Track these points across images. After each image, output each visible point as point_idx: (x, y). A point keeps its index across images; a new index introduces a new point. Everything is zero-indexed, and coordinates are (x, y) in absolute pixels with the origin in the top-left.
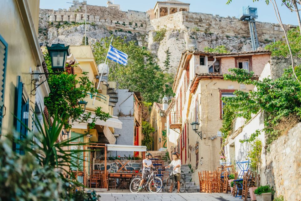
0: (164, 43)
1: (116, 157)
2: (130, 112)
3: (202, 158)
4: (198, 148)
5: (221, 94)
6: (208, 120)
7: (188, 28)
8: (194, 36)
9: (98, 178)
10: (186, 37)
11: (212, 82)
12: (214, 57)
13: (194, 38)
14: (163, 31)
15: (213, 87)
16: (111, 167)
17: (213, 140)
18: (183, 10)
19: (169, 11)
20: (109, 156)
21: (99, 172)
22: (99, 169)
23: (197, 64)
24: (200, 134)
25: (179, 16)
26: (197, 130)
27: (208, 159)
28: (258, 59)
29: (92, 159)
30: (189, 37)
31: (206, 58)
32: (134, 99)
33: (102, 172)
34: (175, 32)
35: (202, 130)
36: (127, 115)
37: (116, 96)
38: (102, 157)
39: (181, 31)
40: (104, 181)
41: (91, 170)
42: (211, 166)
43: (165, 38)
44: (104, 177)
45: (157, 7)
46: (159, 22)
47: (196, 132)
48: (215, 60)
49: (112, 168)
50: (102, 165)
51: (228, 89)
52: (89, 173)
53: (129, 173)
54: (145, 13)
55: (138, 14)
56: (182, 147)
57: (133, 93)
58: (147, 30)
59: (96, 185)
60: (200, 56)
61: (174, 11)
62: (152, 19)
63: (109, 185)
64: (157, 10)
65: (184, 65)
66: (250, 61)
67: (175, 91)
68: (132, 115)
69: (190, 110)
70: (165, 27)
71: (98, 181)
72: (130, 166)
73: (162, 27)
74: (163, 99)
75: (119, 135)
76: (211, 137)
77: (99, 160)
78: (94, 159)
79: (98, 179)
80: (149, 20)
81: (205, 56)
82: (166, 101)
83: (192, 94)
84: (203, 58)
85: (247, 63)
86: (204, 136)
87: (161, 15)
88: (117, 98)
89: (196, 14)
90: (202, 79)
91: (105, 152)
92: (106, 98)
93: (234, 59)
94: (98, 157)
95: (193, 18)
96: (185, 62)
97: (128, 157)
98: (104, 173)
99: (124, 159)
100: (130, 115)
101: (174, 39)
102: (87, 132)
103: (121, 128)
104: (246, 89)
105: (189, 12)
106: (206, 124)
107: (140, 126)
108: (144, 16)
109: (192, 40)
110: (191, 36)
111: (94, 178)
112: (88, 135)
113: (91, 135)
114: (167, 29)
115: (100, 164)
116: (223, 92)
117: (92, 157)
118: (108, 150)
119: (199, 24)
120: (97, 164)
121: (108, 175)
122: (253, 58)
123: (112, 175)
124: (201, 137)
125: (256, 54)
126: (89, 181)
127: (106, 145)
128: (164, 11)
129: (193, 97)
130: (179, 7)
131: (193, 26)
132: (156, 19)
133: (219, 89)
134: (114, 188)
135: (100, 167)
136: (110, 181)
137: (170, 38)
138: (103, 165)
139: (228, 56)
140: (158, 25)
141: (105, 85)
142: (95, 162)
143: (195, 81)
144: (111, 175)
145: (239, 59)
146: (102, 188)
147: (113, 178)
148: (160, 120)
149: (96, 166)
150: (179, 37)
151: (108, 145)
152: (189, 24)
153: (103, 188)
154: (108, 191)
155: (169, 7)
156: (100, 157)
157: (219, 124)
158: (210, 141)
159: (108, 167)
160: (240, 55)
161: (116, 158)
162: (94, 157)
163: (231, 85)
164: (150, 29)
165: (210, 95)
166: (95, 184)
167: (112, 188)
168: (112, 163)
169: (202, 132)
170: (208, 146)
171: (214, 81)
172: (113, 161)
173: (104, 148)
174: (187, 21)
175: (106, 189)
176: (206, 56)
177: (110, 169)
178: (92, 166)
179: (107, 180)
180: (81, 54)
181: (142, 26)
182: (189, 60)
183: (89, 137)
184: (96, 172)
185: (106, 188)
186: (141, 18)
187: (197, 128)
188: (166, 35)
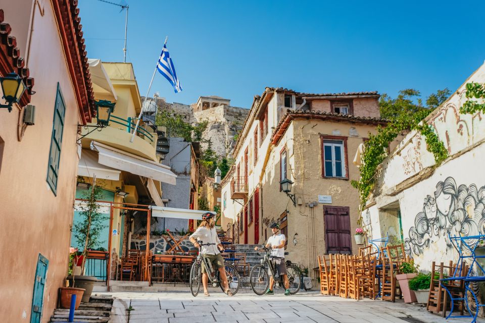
0: (206, 134)
1: (164, 231)
2: (186, 169)
3: (296, 234)
4: (287, 219)
5: (323, 142)
6: (305, 178)
7: (228, 121)
8: (234, 128)
9: (135, 262)
10: (227, 128)
11: (309, 124)
12: (303, 98)
13: (233, 130)
14: (205, 123)
15: (311, 131)
16: (155, 246)
17: (312, 207)
18: (225, 105)
19: (211, 105)
20: (153, 230)
21: (136, 253)
22: (138, 248)
23: (281, 105)
24: (293, 198)
25: (220, 110)
26: (290, 191)
27: (305, 236)
28: (361, 104)
29: (128, 233)
30: (229, 129)
31: (294, 98)
32: (191, 153)
33: (141, 253)
34: (217, 124)
35: (296, 192)
36: (181, 174)
37: (166, 144)
38: (143, 231)
39: (222, 123)
40: (145, 268)
41: (124, 250)
42: (310, 247)
43: (207, 129)
44: (145, 262)
45: (200, 102)
46: (202, 115)
47: (288, 195)
48: (305, 101)
49: (157, 246)
50: (141, 243)
51: (333, 135)
52: (121, 253)
53: (187, 255)
54: (189, 106)
55: (182, 106)
56: (248, 223)
57: (190, 143)
58: (191, 122)
59: (131, 274)
60: (286, 95)
61: (215, 105)
62: (195, 112)
63: (154, 275)
64: (200, 104)
65: (258, 112)
66: (350, 107)
67: (236, 156)
68: (188, 173)
69: (266, 170)
70: (207, 120)
71: (135, 267)
72: (183, 245)
73: (205, 119)
74: (216, 171)
75: (169, 200)
76: (309, 203)
77: (138, 235)
78: (131, 234)
79: (134, 264)
80: (193, 113)
81: (291, 96)
82: (219, 173)
83: (273, 145)
84: (289, 98)
85: (346, 108)
86: (300, 202)
87: (203, 109)
88: (167, 147)
89: (236, 108)
90: (295, 119)
91: (149, 219)
92: (152, 137)
93: (329, 103)
94: (136, 230)
95: (233, 112)
96: (260, 107)
97: (181, 231)
98: (144, 255)
99: (174, 234)
100: (185, 173)
101: (215, 130)
102: (121, 188)
103: (175, 184)
104: (357, 136)
105: (229, 107)
106: (301, 184)
107: (196, 191)
108: (188, 109)
109: (231, 132)
110: (231, 129)
111: (130, 262)
112: (121, 193)
113: (127, 193)
114: (209, 121)
115: (139, 241)
116: (325, 138)
117: (128, 230)
118: (153, 215)
119: (239, 118)
120: (135, 241)
121: (151, 258)
122: (354, 103)
123: (159, 259)
124: (295, 203)
125: (360, 96)
126: (120, 266)
127: (150, 207)
128: (206, 106)
129: (273, 151)
130: (220, 102)
131: (233, 119)
132: (199, 112)
133: (319, 133)
134: (161, 281)
135: (139, 245)
136: (154, 268)
137: (211, 129)
138: (143, 242)
139: (322, 97)
140: (200, 117)
141: (151, 126)
142: (132, 238)
143: (283, 123)
144: (157, 259)
145: (337, 103)
146: (139, 280)
147: (159, 262)
148: (212, 193)
149: (132, 244)
150: (220, 129)
151: (153, 207)
152: (229, 118)
153: (142, 281)
154: (150, 286)
155: (211, 101)
156: (140, 231)
157: (320, 185)
158: (308, 209)
159: (152, 246)
160: (338, 97)
161: (164, 233)
162: (131, 231)
163: (336, 130)
164: (193, 121)
165: (307, 142)
166: (130, 272)
167: (156, 280)
168: (158, 240)
169: (297, 196)
170: (305, 217)
171: (313, 123)
172: (158, 236)
173: (147, 212)
174: (227, 114)
175: (146, 283)
176: (293, 96)
177: (154, 249)
178: (127, 243)
179: (150, 267)
180: (117, 75)
181: (186, 118)
182: (267, 103)
183: (123, 197)
184: (132, 252)
185: (147, 280)
186: (185, 110)
187: (289, 189)
188: (208, 126)
